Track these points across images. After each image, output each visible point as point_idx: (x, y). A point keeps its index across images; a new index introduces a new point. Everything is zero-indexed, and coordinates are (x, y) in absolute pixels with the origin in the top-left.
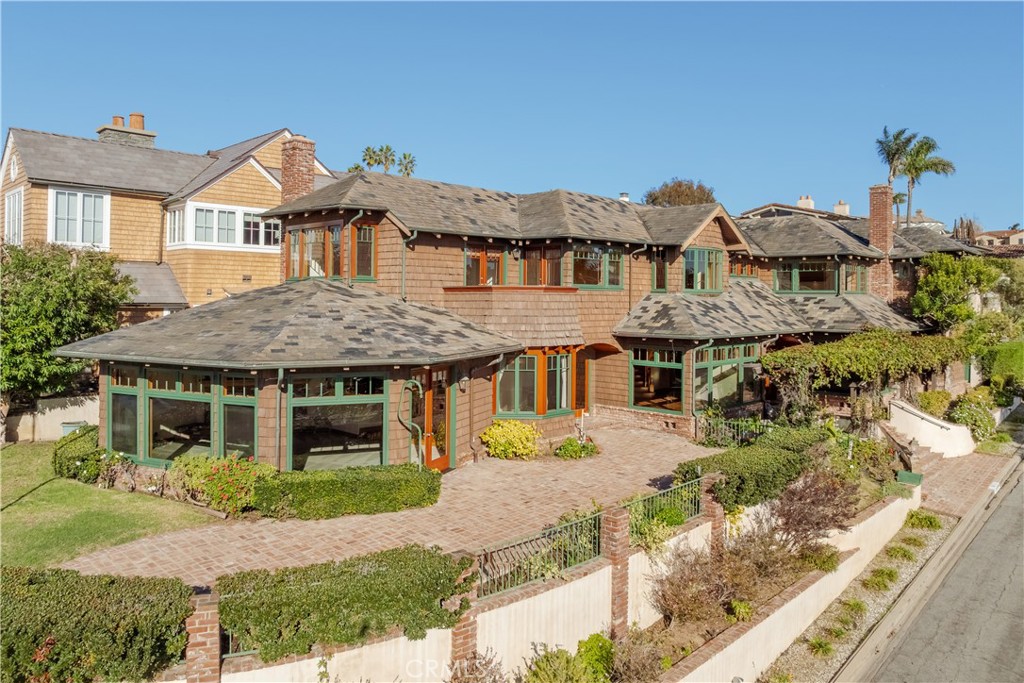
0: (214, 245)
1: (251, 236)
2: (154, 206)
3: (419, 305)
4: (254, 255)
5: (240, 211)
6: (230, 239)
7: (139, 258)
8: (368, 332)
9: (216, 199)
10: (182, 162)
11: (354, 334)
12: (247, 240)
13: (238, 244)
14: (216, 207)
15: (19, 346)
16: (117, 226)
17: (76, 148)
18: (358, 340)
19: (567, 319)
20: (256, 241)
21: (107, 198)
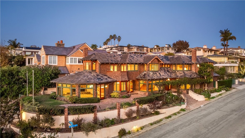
0: (73, 64)
1: (79, 62)
2: (64, 57)
3: (102, 74)
4: (80, 65)
5: (78, 58)
6: (76, 63)
7: (62, 66)
8: (91, 79)
9: (74, 56)
10: (69, 49)
11: (89, 79)
12: (79, 63)
13: (77, 64)
14: (74, 57)
15: (46, 81)
16: (59, 61)
17: (52, 48)
18: (90, 80)
19: (125, 76)
20: (80, 63)
21: (57, 56)
